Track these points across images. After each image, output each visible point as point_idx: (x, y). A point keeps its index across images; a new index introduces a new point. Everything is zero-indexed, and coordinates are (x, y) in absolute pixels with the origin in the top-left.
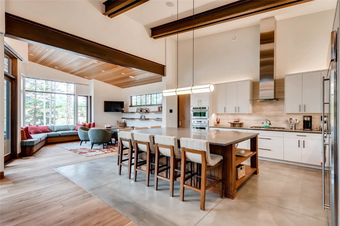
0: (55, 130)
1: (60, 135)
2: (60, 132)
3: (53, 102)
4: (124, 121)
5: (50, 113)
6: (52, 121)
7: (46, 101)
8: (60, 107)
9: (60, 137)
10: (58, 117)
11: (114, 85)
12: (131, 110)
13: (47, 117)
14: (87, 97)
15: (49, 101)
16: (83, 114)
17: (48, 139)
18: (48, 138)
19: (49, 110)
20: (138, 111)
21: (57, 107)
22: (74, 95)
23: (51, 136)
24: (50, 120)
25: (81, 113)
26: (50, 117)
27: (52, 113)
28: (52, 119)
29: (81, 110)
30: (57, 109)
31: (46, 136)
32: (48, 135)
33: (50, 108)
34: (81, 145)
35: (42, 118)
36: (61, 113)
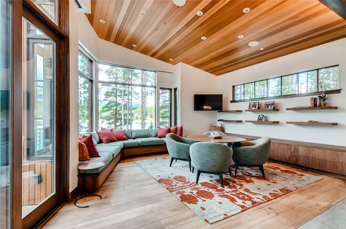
0: (133, 136)
1: (139, 145)
2: (139, 140)
3: (130, 104)
4: (222, 124)
5: (128, 115)
6: (129, 122)
7: (124, 103)
8: (136, 108)
9: (139, 147)
10: (134, 119)
11: (207, 71)
12: (233, 107)
13: (125, 118)
14: (171, 90)
15: (127, 103)
16: (152, 115)
17: (125, 150)
18: (125, 148)
19: (126, 112)
20: (254, 108)
21: (133, 109)
22: (155, 87)
23: (128, 146)
24: (127, 121)
25: (150, 115)
26: (127, 119)
27: (129, 114)
28: (129, 120)
29: (150, 112)
30: (133, 111)
31: (122, 147)
32: (124, 144)
33: (128, 109)
34: (170, 166)
35: (121, 119)
36: (136, 115)
